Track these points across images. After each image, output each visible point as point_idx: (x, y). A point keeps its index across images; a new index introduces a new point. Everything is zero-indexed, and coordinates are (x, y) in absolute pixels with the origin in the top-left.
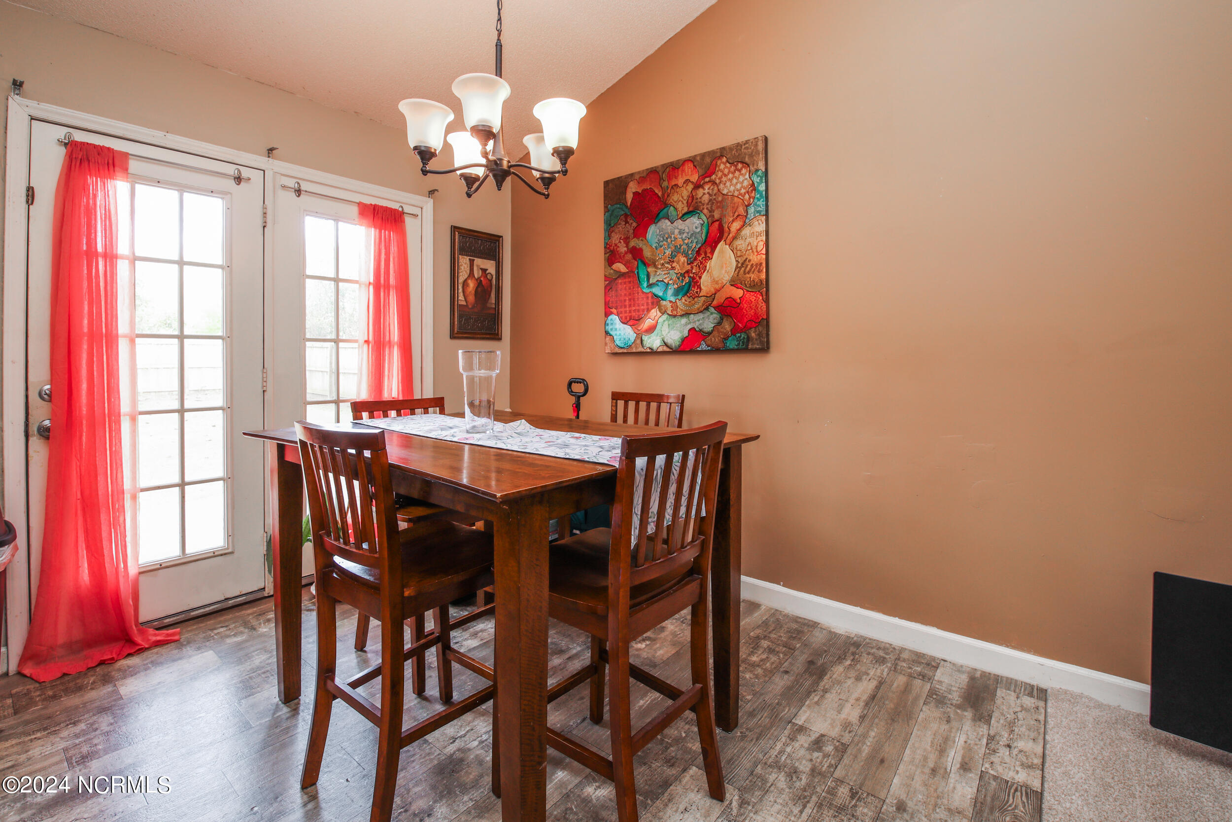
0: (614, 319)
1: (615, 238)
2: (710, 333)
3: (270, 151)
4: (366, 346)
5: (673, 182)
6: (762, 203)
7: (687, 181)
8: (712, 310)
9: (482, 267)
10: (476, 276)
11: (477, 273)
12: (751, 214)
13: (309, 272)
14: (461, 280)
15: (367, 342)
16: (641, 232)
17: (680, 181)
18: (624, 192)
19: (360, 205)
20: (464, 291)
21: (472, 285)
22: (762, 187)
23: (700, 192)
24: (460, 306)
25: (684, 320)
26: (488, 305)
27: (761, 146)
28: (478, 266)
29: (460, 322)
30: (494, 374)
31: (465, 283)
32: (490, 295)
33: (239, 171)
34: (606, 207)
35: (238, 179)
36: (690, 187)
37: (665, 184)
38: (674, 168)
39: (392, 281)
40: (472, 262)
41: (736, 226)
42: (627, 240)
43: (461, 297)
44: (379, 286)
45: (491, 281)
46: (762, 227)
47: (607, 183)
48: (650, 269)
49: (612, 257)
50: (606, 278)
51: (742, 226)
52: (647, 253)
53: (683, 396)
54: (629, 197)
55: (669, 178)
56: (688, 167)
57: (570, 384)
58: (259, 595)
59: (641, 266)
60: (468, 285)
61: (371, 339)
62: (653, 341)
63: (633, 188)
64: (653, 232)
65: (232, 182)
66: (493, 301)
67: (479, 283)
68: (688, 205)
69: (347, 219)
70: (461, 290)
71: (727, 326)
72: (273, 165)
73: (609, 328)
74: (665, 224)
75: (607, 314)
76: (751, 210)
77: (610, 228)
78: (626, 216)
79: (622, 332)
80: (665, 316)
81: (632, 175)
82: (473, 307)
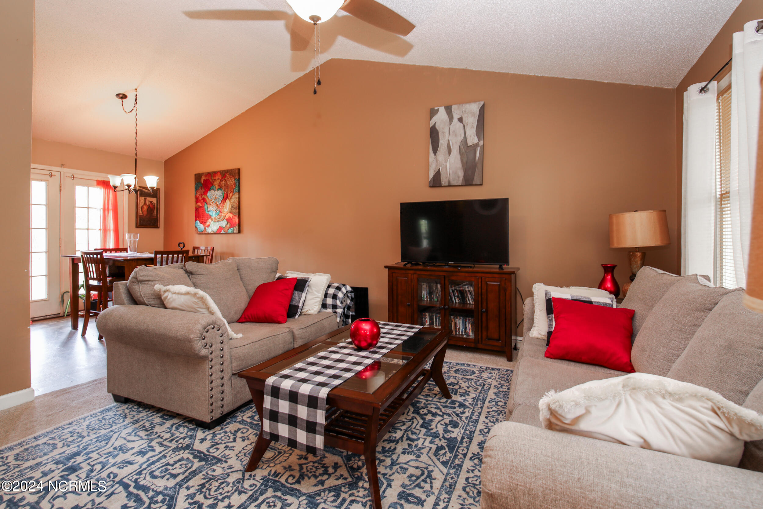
0: (198, 222)
1: (198, 194)
2: (224, 228)
3: (62, 166)
4: (99, 231)
5: (215, 178)
6: (237, 189)
7: (218, 179)
8: (225, 220)
9: (150, 200)
10: (147, 204)
11: (148, 203)
12: (235, 192)
13: (76, 206)
14: (141, 206)
15: (100, 229)
16: (205, 193)
17: (217, 178)
18: (201, 179)
19: (97, 181)
20: (142, 210)
21: (145, 208)
22: (237, 184)
23: (222, 183)
24: (140, 216)
25: (218, 223)
26: (153, 215)
27: (237, 171)
28: (148, 200)
29: (140, 222)
30: (137, 240)
31: (142, 207)
32: (154, 211)
33: (51, 173)
34: (195, 183)
35: (51, 176)
36: (219, 180)
37: (212, 178)
38: (215, 173)
39: (111, 207)
40: (145, 199)
41: (231, 194)
42: (201, 195)
43: (141, 212)
44: (105, 210)
45: (154, 206)
46: (237, 196)
47: (196, 175)
48: (208, 206)
49: (197, 201)
50: (196, 208)
51: (233, 195)
52: (208, 200)
53: (213, 248)
54: (202, 181)
55: (214, 177)
56: (219, 174)
57: (179, 244)
58: (58, 315)
59: (206, 204)
60: (144, 208)
61: (102, 228)
62: (209, 230)
63: (203, 178)
64: (209, 194)
65: (49, 177)
66: (155, 213)
67: (149, 207)
68: (219, 186)
69: (92, 186)
70: (140, 210)
71: (229, 225)
72: (64, 170)
73: (196, 225)
74: (212, 191)
75: (196, 220)
76: (235, 190)
77: (196, 190)
78: (201, 187)
79: (201, 227)
80: (212, 222)
81: (203, 173)
82: (146, 216)
